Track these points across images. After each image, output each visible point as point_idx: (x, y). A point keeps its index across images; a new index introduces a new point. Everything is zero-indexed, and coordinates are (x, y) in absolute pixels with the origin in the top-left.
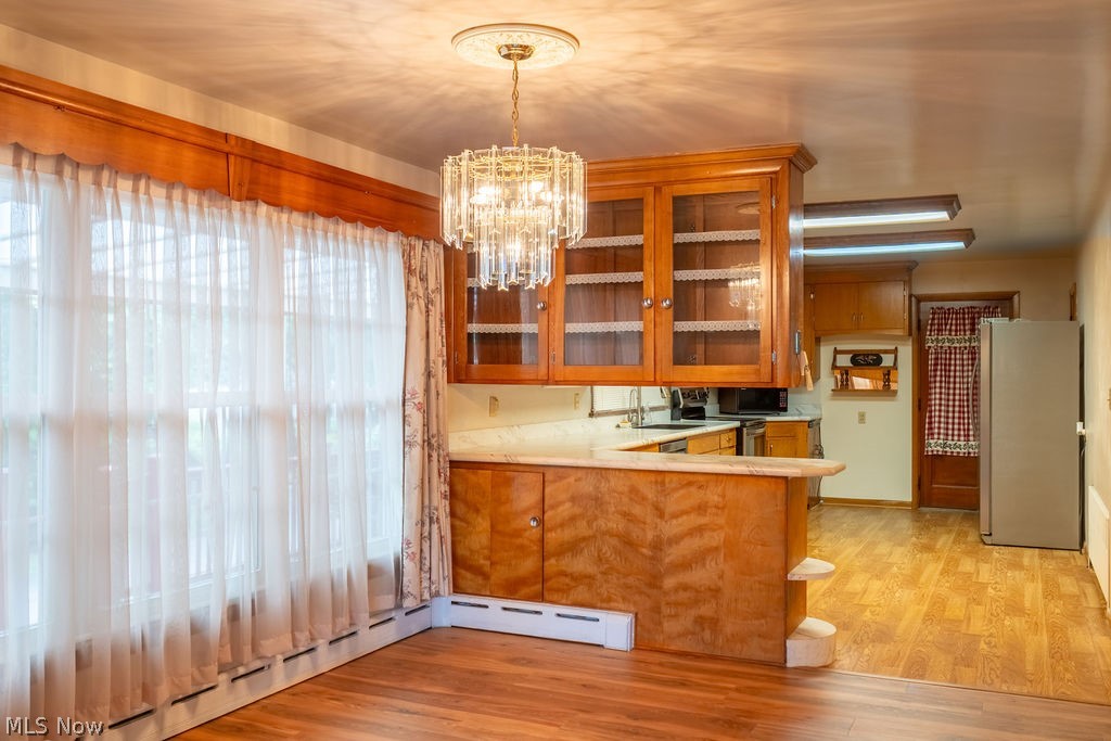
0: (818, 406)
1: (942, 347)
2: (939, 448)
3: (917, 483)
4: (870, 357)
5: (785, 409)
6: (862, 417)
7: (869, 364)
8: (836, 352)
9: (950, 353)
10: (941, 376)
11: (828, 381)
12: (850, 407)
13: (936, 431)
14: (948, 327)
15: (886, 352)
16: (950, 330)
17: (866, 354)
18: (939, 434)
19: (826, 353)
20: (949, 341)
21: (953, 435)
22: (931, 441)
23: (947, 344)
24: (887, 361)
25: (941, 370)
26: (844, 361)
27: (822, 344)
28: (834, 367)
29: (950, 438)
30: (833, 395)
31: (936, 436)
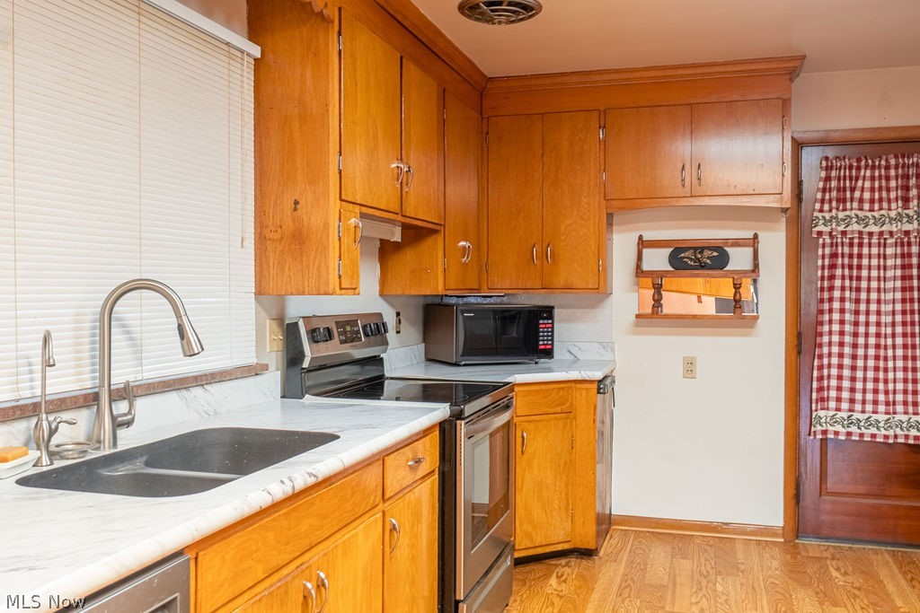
0: (607, 346)
1: (844, 233)
2: (839, 428)
3: (793, 491)
4: (707, 253)
5: (548, 353)
6: (690, 368)
7: (703, 266)
8: (642, 244)
9: (861, 245)
10: (843, 289)
11: (625, 298)
12: (670, 346)
13: (833, 394)
14: (857, 194)
15: (737, 243)
16: (861, 201)
17: (699, 248)
18: (839, 400)
19: (622, 245)
20: (859, 220)
21: (864, 402)
22: (822, 413)
23: (856, 227)
24: (739, 259)
25: (843, 277)
26: (657, 260)
27: (615, 228)
28: (639, 272)
29: (858, 407)
30: (637, 325)
31: (832, 404)
